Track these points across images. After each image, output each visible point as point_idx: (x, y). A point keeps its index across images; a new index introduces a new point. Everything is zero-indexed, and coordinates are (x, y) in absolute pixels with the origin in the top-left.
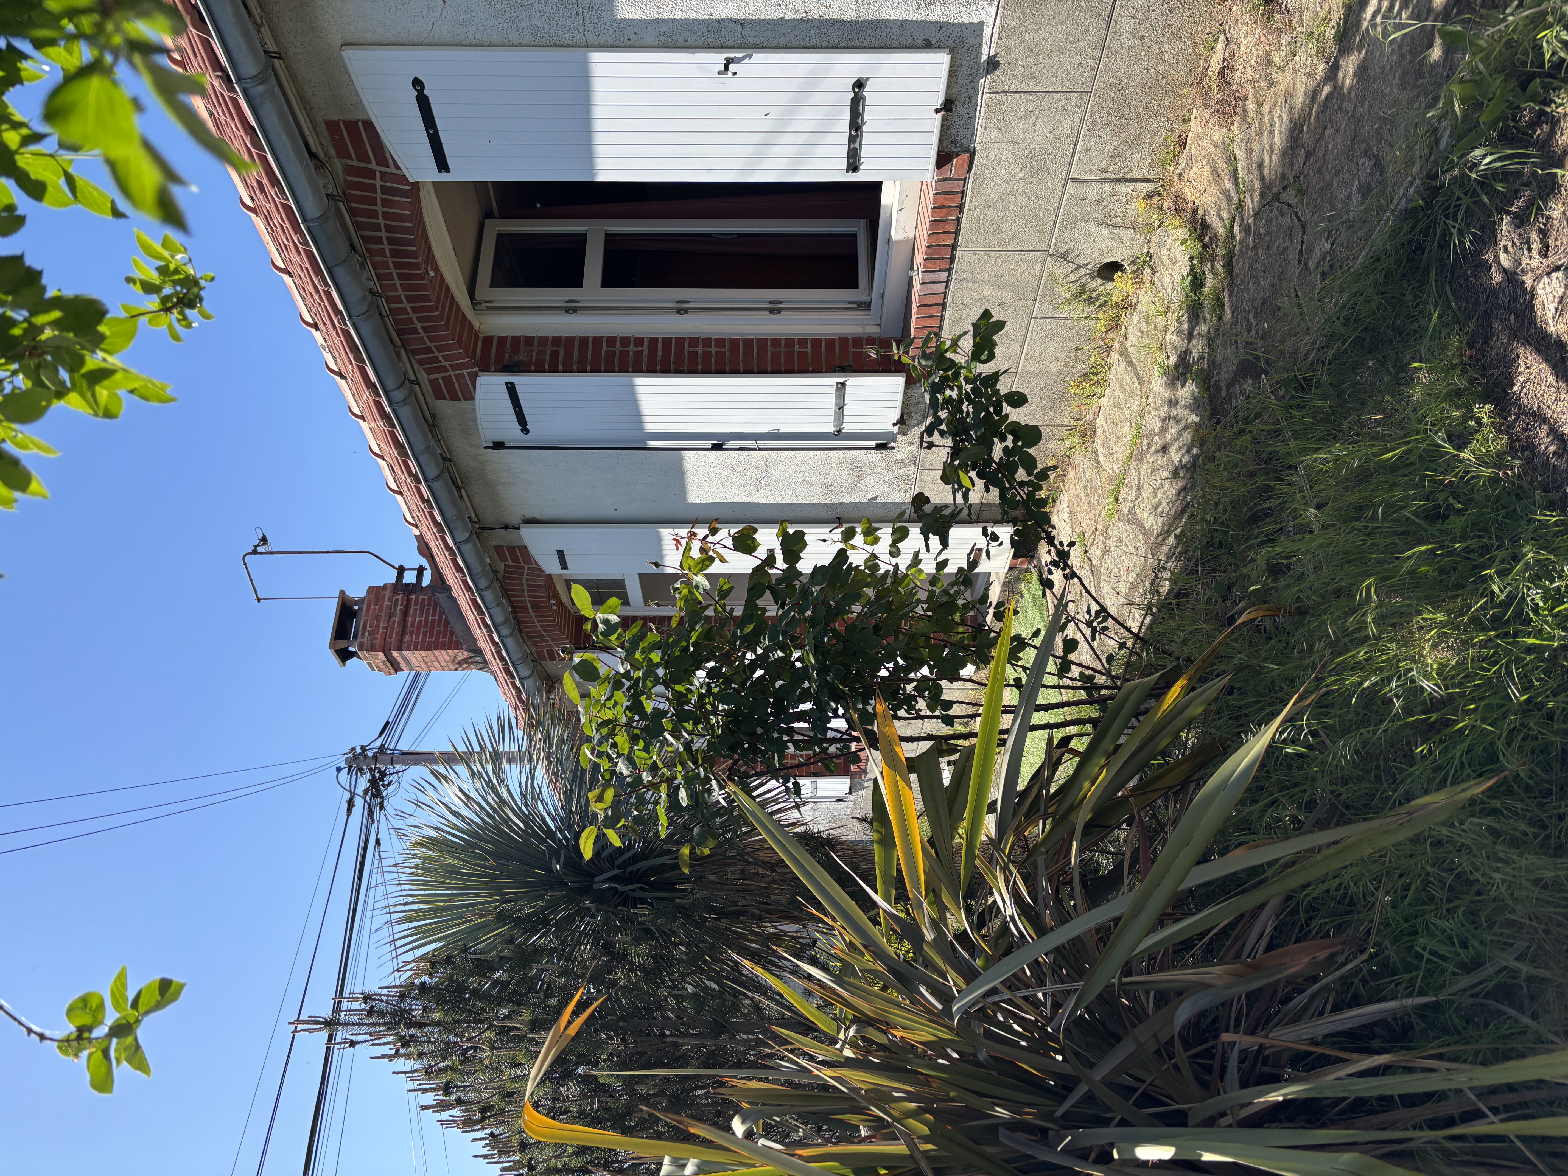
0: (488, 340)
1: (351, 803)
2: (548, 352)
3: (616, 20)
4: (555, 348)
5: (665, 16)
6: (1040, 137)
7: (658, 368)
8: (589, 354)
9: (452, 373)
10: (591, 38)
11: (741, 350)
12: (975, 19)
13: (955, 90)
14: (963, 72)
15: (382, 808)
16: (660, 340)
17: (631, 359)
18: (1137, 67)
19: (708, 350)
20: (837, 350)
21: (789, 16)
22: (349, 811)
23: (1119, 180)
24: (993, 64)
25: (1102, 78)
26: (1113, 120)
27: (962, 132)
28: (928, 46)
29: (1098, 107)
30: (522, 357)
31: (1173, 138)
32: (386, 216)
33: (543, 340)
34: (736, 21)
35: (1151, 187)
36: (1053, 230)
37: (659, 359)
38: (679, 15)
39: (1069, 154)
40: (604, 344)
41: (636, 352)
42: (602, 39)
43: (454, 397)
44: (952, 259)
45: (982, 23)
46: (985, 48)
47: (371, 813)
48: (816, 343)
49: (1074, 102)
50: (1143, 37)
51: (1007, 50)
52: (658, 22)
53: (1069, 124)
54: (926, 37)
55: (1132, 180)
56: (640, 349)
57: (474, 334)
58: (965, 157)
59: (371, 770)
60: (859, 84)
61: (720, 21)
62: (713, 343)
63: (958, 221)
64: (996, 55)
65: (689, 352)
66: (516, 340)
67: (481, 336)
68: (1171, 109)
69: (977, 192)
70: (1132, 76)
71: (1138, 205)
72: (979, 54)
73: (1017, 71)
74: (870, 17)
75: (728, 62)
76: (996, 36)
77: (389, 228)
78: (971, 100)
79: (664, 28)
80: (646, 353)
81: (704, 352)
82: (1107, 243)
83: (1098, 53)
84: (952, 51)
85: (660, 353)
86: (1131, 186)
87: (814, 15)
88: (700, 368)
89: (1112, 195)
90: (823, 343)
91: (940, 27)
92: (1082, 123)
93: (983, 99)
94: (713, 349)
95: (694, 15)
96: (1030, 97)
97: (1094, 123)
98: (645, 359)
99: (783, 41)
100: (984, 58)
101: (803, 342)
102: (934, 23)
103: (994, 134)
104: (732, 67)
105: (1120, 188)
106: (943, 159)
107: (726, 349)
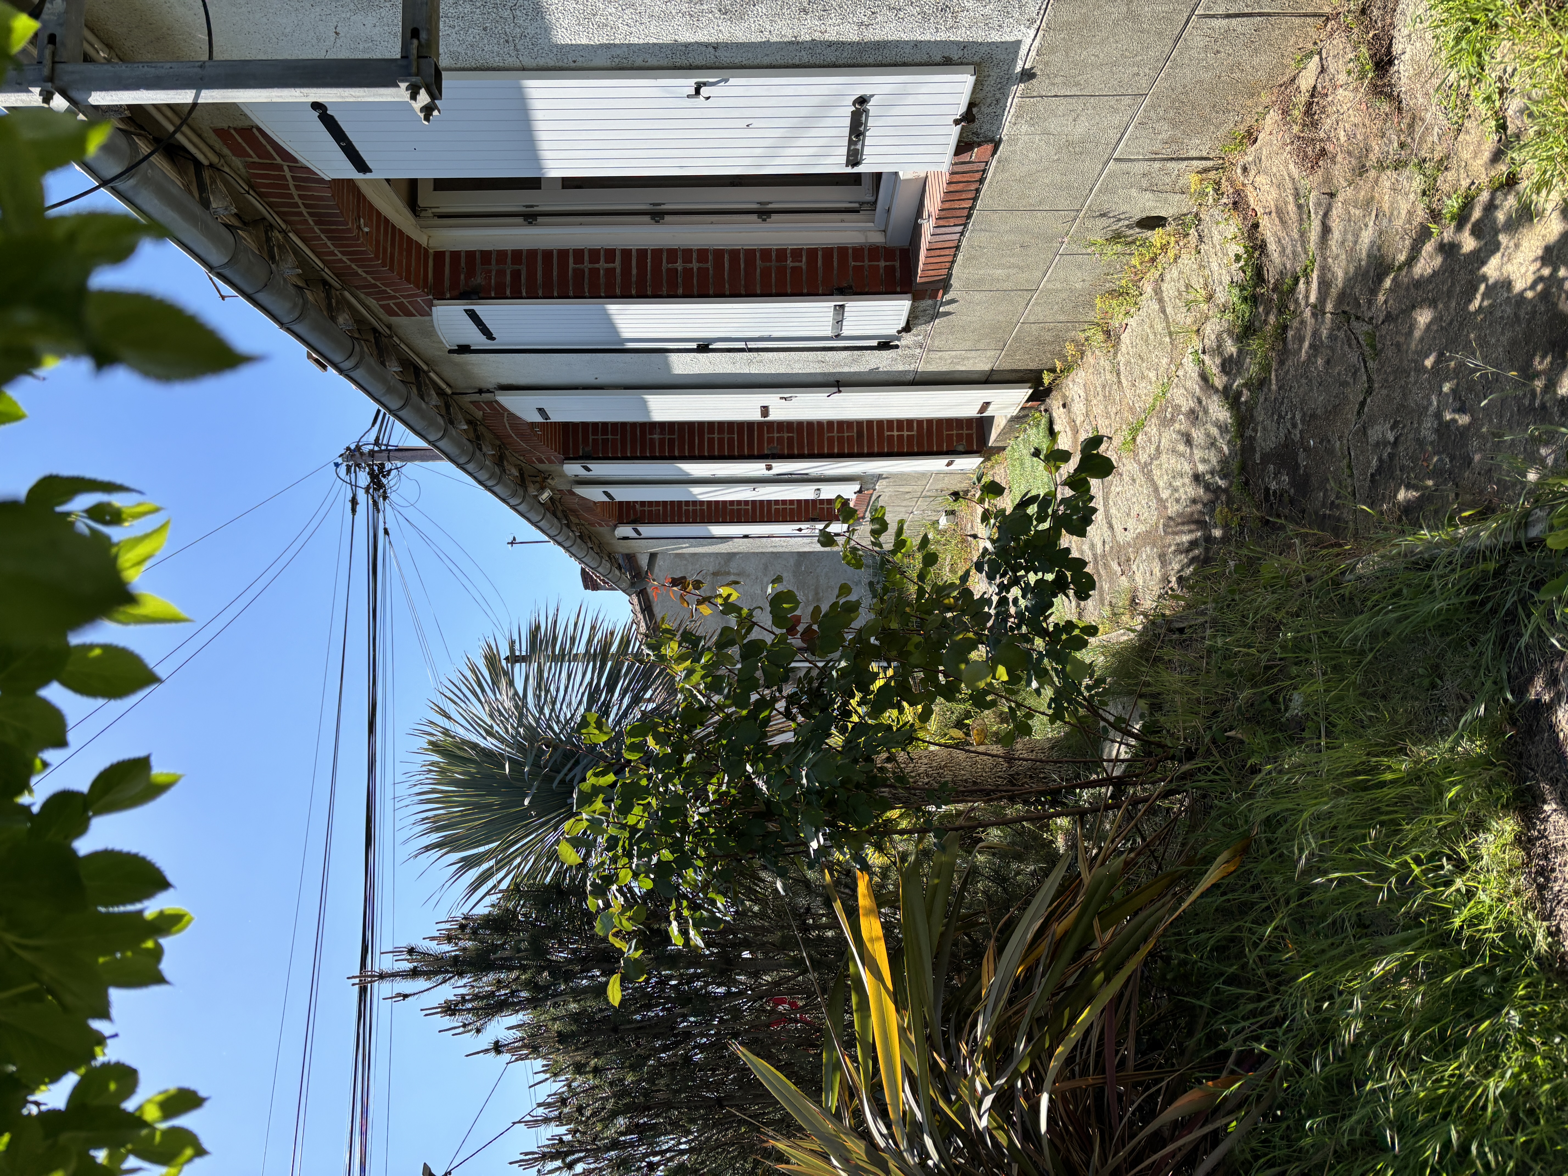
0: (439, 256)
1: (354, 502)
2: (508, 272)
3: (557, 45)
4: (517, 267)
5: (617, 42)
6: (1080, 130)
7: (634, 292)
8: (555, 273)
9: (404, 300)
11: (726, 265)
12: (1009, 39)
14: (992, 86)
15: (385, 498)
16: (634, 253)
17: (602, 280)
18: (1207, 75)
19: (689, 266)
20: (835, 264)
21: (774, 39)
22: (354, 510)
23: (1172, 159)
24: (1028, 75)
25: (1162, 84)
26: (1171, 114)
27: (987, 126)
28: (947, 61)
29: (1154, 106)
30: (479, 280)
31: (1242, 128)
33: (502, 255)
34: (707, 45)
35: (1210, 163)
36: (1088, 196)
37: (634, 279)
38: (635, 39)
39: (1114, 142)
40: (571, 260)
41: (607, 270)
43: (409, 315)
44: (969, 217)
45: (1018, 43)
46: (1020, 62)
47: (375, 503)
48: (812, 253)
49: (1124, 102)
50: (1218, 52)
51: (1044, 65)
53: (1116, 119)
54: (946, 55)
55: (1187, 159)
56: (611, 265)
57: (422, 252)
58: (991, 144)
59: (369, 465)
60: (862, 101)
61: (687, 45)
62: (695, 255)
63: (978, 191)
64: (1032, 68)
65: (668, 270)
66: (470, 255)
67: (431, 251)
68: (1244, 106)
69: (1002, 170)
70: (1199, 82)
71: (1193, 177)
72: (1013, 66)
73: (1058, 79)
75: (700, 86)
76: (1033, 53)
77: (308, 206)
78: (999, 105)
80: (618, 271)
81: (685, 269)
82: (1150, 204)
83: (1160, 65)
84: (980, 71)
85: (634, 271)
86: (1186, 163)
88: (680, 291)
89: (1161, 169)
90: (820, 253)
91: (964, 46)
93: (1013, 101)
94: (695, 265)
95: (654, 40)
96: (1071, 100)
97: (1148, 117)
98: (619, 280)
99: (766, 60)
100: (1018, 69)
101: (797, 253)
102: (957, 43)
103: (1024, 128)
104: (704, 92)
105: (1170, 165)
106: (963, 147)
107: (710, 265)
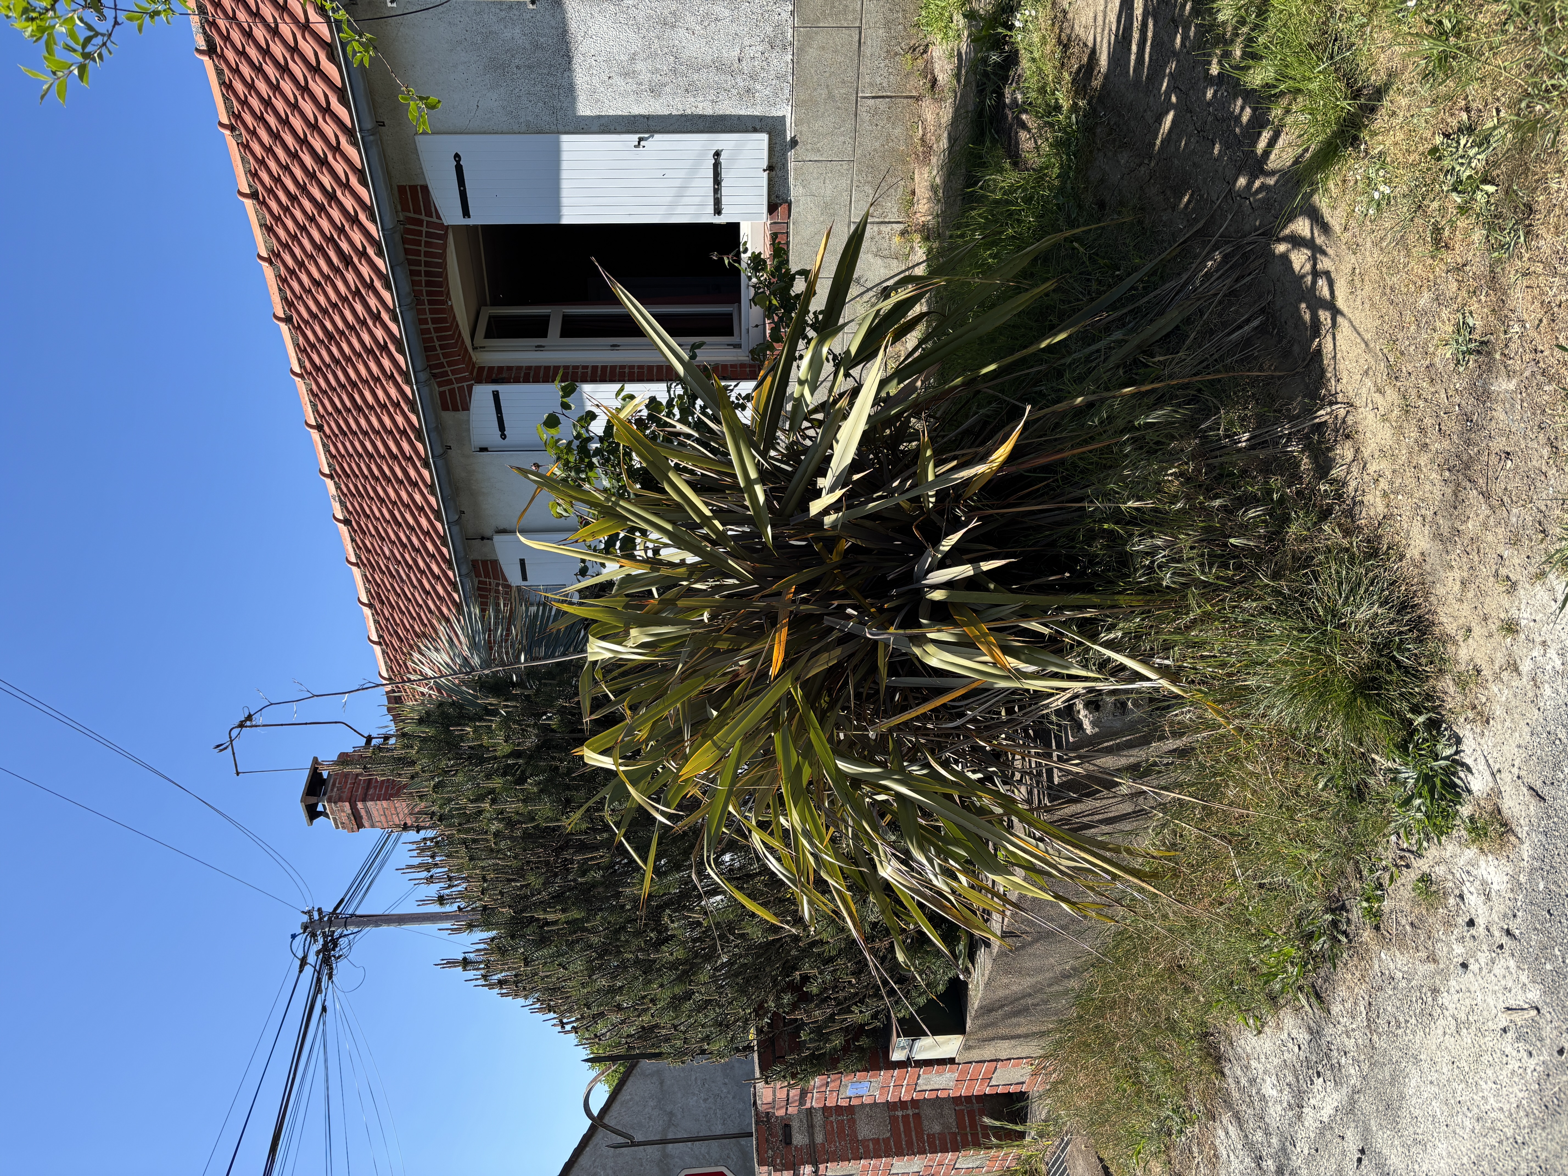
0: (482, 367)
1: (303, 961)
2: (523, 374)
3: (577, 116)
4: (528, 371)
6: (828, 192)
9: (456, 386)
10: (561, 128)
12: (780, 114)
13: (775, 160)
14: (778, 148)
15: (330, 977)
16: (599, 367)
17: (579, 377)
18: (877, 144)
21: (675, 113)
22: (301, 968)
23: (882, 223)
24: (794, 143)
25: (859, 152)
26: (870, 179)
27: (782, 189)
28: (755, 130)
29: (860, 171)
30: (504, 375)
31: (908, 192)
32: (427, 254)
33: (519, 368)
34: (644, 116)
35: (902, 226)
37: (598, 376)
38: (611, 113)
39: (848, 204)
42: (567, 129)
43: (455, 409)
45: (784, 117)
46: (788, 132)
47: (320, 977)
49: (845, 167)
51: (801, 133)
52: (599, 117)
53: (844, 183)
54: (753, 125)
55: (889, 223)
57: (472, 363)
58: (785, 206)
60: (717, 154)
61: (635, 116)
64: (795, 136)
67: (476, 366)
68: (903, 172)
69: (797, 233)
70: (875, 150)
71: (896, 239)
72: (785, 136)
73: (809, 147)
74: (721, 113)
75: (640, 140)
76: (793, 125)
77: (427, 264)
78: (784, 166)
79: (603, 121)
81: (630, 372)
82: (883, 270)
83: (853, 136)
84: (769, 133)
85: (599, 373)
86: (890, 226)
87: (689, 112)
89: (879, 233)
91: (761, 119)
92: (852, 182)
93: (791, 165)
94: (636, 371)
95: (620, 113)
96: (819, 164)
97: (859, 181)
99: (671, 128)
100: (789, 139)
102: (757, 116)
103: (801, 190)
104: (642, 143)
105: (883, 228)
106: (772, 208)
107: (645, 371)
